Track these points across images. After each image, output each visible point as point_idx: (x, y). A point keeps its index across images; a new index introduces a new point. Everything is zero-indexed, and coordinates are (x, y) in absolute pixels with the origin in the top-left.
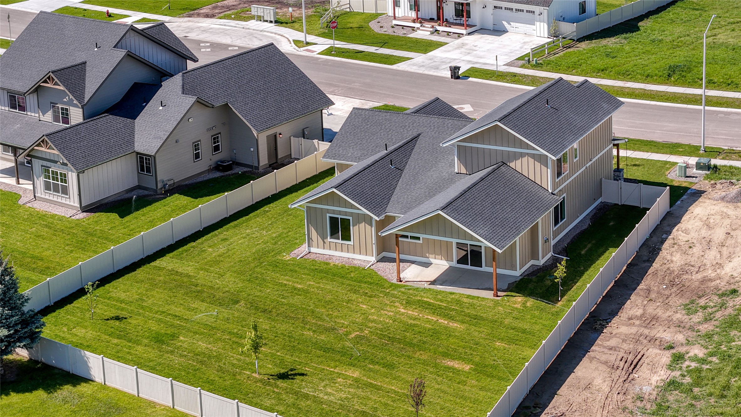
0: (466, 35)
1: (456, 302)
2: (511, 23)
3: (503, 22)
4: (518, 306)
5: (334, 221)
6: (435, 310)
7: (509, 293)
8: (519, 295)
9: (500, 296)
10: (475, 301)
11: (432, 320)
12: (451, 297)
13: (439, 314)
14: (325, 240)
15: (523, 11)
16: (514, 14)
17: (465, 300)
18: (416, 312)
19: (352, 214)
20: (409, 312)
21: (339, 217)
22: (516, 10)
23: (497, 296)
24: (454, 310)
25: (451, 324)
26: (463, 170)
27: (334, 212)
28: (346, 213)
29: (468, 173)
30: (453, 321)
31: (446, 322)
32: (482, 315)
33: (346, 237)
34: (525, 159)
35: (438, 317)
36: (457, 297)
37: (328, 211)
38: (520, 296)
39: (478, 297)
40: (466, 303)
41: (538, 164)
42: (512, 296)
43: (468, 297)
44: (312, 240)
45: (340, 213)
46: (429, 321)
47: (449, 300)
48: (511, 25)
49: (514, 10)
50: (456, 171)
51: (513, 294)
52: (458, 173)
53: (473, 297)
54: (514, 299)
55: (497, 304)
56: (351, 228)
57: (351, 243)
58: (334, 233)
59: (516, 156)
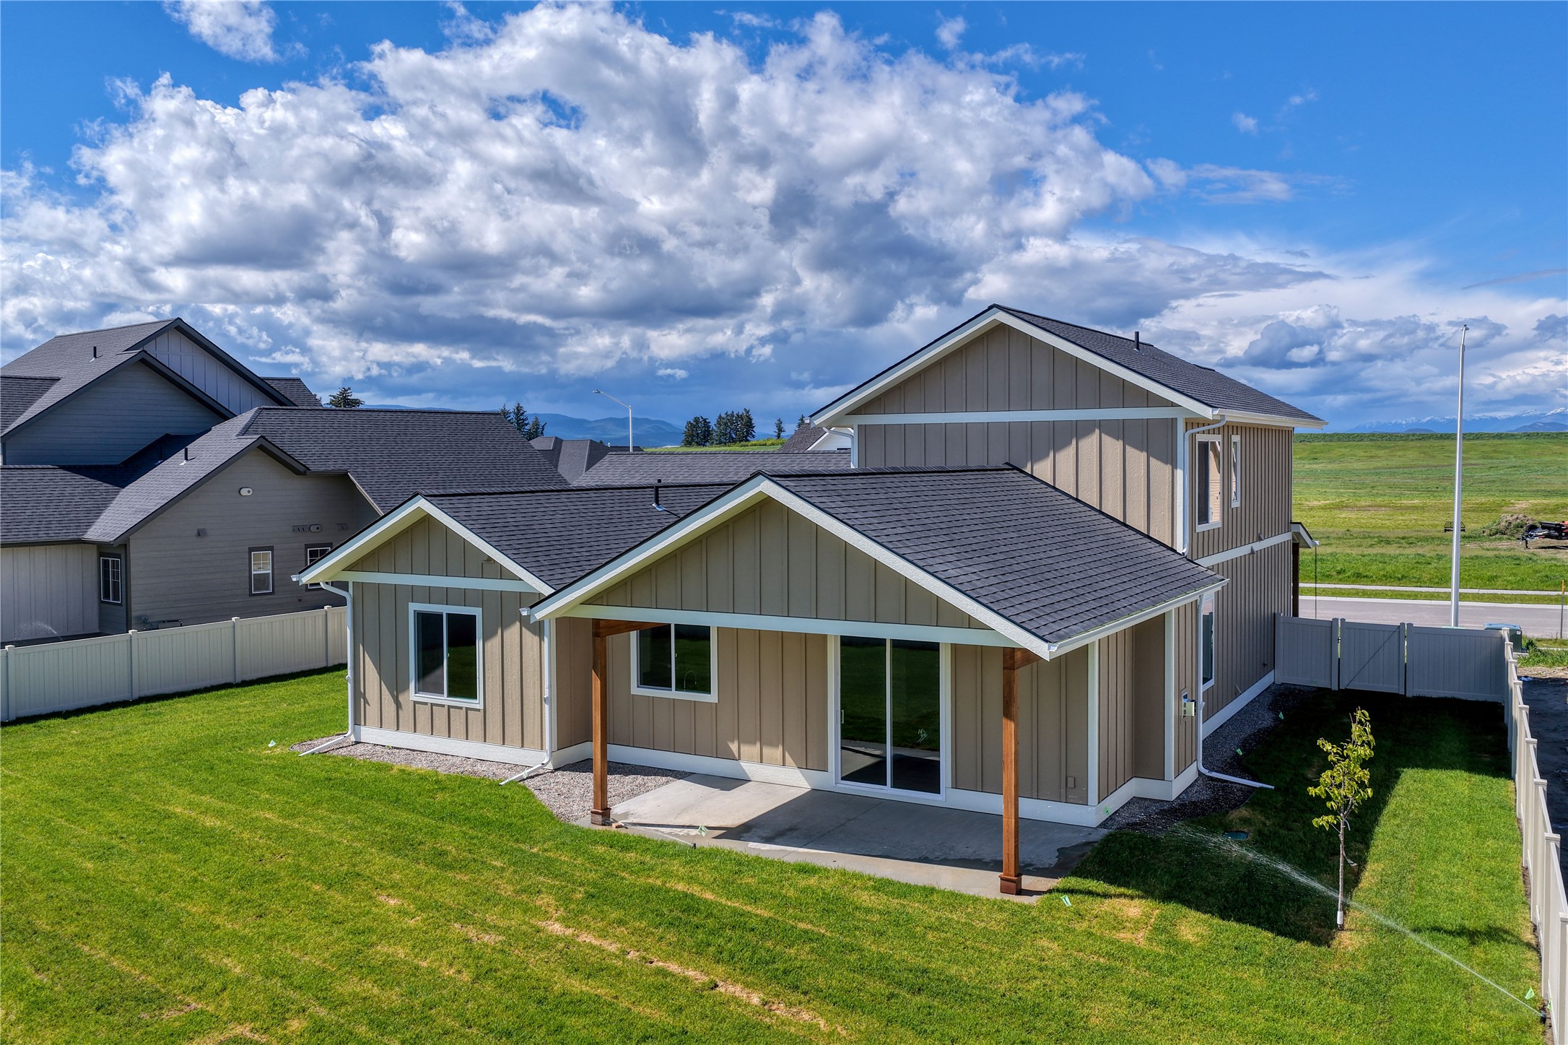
1: (823, 904)
4: (1140, 939)
5: (428, 629)
6: (712, 933)
7: (1073, 882)
8: (1122, 890)
9: (1030, 893)
10: (914, 907)
11: (686, 980)
12: (802, 884)
13: (725, 955)
14: (401, 698)
17: (866, 898)
18: (618, 939)
19: (480, 598)
20: (586, 938)
21: (445, 610)
23: (1020, 892)
24: (807, 937)
25: (781, 1010)
27: (428, 594)
28: (464, 596)
30: (795, 997)
31: (755, 1000)
32: (953, 970)
33: (463, 684)
34: (1089, 444)
35: (720, 969)
36: (827, 885)
37: (414, 593)
38: (1132, 898)
39: (932, 890)
40: (868, 911)
41: (1137, 458)
42: (1090, 893)
43: (882, 886)
44: (366, 702)
45: (447, 595)
46: (663, 987)
47: (791, 893)
51: (1092, 884)
53: (905, 891)
54: (1107, 905)
55: (1023, 925)
56: (479, 644)
57: (477, 704)
58: (427, 670)
59: (1058, 437)
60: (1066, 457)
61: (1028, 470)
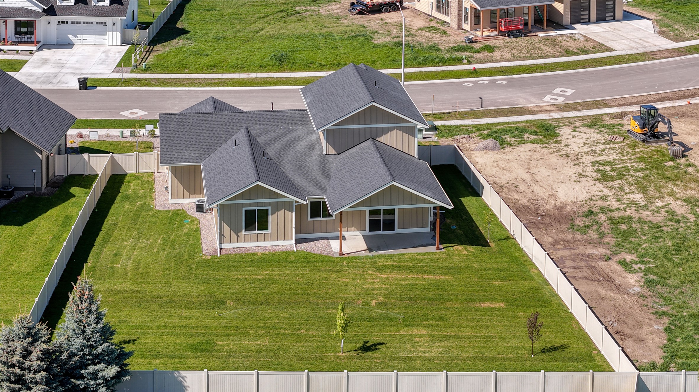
0: (36, 51)
1: (416, 260)
2: (78, 36)
3: (69, 36)
4: (464, 253)
5: (250, 215)
6: (409, 270)
11: (418, 277)
13: (417, 272)
14: (239, 234)
15: (92, 23)
16: (82, 27)
18: (396, 275)
19: (270, 204)
20: (390, 276)
21: (257, 208)
22: (84, 23)
23: (440, 249)
24: (423, 266)
25: (438, 277)
26: (332, 151)
27: (250, 205)
28: (263, 204)
29: (336, 153)
30: (436, 275)
31: (432, 277)
33: (264, 226)
34: (393, 133)
35: (419, 274)
37: (244, 205)
41: (406, 135)
44: (224, 237)
45: (257, 204)
47: (407, 260)
48: (77, 37)
49: (82, 23)
50: (325, 153)
51: (449, 245)
52: (327, 154)
54: (454, 249)
56: (270, 217)
57: (269, 231)
58: (249, 226)
59: (385, 131)
60: (387, 136)
61: (377, 139)
